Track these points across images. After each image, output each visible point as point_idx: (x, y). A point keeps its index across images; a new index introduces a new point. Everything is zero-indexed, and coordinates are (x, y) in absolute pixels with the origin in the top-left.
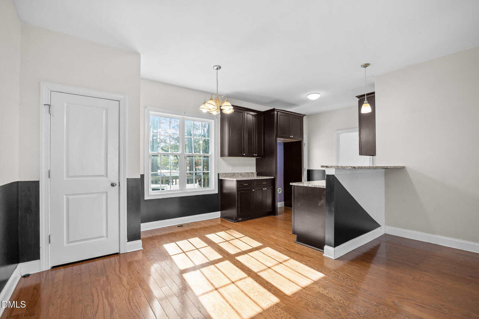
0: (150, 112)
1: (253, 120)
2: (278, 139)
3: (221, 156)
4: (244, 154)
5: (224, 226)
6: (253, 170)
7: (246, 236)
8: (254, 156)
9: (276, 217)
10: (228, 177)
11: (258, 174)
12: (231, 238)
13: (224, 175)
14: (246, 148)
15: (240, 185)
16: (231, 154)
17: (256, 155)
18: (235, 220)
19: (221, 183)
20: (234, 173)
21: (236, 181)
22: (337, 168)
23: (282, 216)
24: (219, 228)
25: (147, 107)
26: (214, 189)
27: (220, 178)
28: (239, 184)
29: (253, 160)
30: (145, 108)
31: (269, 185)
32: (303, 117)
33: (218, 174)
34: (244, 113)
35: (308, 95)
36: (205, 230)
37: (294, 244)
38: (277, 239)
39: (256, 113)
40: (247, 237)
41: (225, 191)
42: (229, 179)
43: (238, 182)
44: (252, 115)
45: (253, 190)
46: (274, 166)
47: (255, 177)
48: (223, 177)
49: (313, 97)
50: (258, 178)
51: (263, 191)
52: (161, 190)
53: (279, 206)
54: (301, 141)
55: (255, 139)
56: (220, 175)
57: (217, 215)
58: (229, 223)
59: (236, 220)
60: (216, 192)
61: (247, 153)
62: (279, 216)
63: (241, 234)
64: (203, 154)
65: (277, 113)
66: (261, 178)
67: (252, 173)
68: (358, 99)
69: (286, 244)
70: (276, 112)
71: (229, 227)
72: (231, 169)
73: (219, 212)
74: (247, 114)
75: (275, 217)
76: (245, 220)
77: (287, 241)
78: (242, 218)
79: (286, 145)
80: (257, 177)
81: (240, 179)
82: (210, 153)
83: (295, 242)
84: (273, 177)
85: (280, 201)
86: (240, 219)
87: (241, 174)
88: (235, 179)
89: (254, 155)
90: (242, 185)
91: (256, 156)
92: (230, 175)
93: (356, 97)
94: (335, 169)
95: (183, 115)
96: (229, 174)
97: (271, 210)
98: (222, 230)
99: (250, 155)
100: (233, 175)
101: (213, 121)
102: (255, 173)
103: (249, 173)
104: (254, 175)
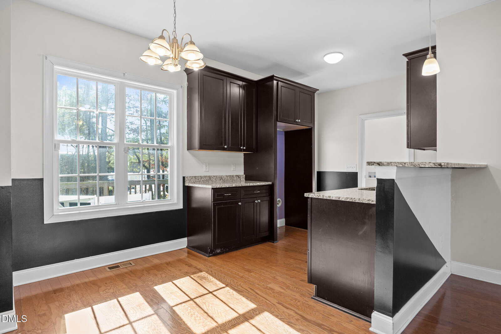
0: (55, 67)
1: (241, 95)
2: (279, 124)
3: (188, 150)
4: (226, 147)
5: (190, 266)
6: (240, 171)
7: (227, 286)
8: (240, 150)
9: (275, 244)
10: (199, 182)
11: (248, 178)
12: (201, 291)
13: (194, 180)
14: (228, 139)
15: (218, 196)
16: (203, 146)
17: (244, 148)
18: (210, 253)
19: (188, 191)
20: (209, 176)
21: (212, 189)
22: (401, 166)
23: (284, 242)
24: (180, 270)
25: (48, 58)
26: (175, 201)
27: (187, 184)
28: (216, 194)
29: (240, 156)
30: (44, 58)
31: (265, 195)
32: (314, 93)
33: (184, 178)
34: (225, 81)
35: (324, 56)
36: (156, 275)
37: (312, 303)
38: (282, 291)
39: (244, 83)
40: (228, 288)
41: (194, 205)
42: (200, 186)
43: (215, 190)
44: (239, 85)
45: (240, 204)
46: (272, 165)
47: (243, 183)
48: (192, 183)
49: (333, 59)
50: (248, 184)
51: (255, 204)
52: (79, 205)
53: (278, 226)
54: (312, 128)
55: (242, 124)
56: (186, 179)
57: (182, 243)
58: (200, 258)
59: (212, 251)
60: (180, 206)
61: (230, 145)
62: (280, 243)
63: (218, 282)
64: (157, 145)
65: (277, 83)
66: (251, 184)
67: (238, 176)
68: (406, 60)
69: (299, 303)
70: (275, 82)
71: (200, 266)
72: (204, 170)
73: (185, 239)
74: (231, 82)
75: (273, 244)
76: (227, 252)
77: (297, 296)
78: (221, 248)
79: (288, 135)
80: (246, 183)
81: (218, 186)
82: (169, 145)
83: (312, 298)
84: (270, 183)
85: (280, 218)
86: (219, 251)
87: (221, 178)
88: (210, 187)
89: (242, 148)
90: (222, 195)
91: (244, 150)
92: (202, 179)
93: (403, 55)
94: (396, 167)
95: (120, 78)
96: (201, 177)
97: (267, 234)
98: (186, 274)
99: (234, 148)
100: (208, 179)
101: (175, 92)
102: (243, 176)
103: (233, 176)
104: (242, 180)
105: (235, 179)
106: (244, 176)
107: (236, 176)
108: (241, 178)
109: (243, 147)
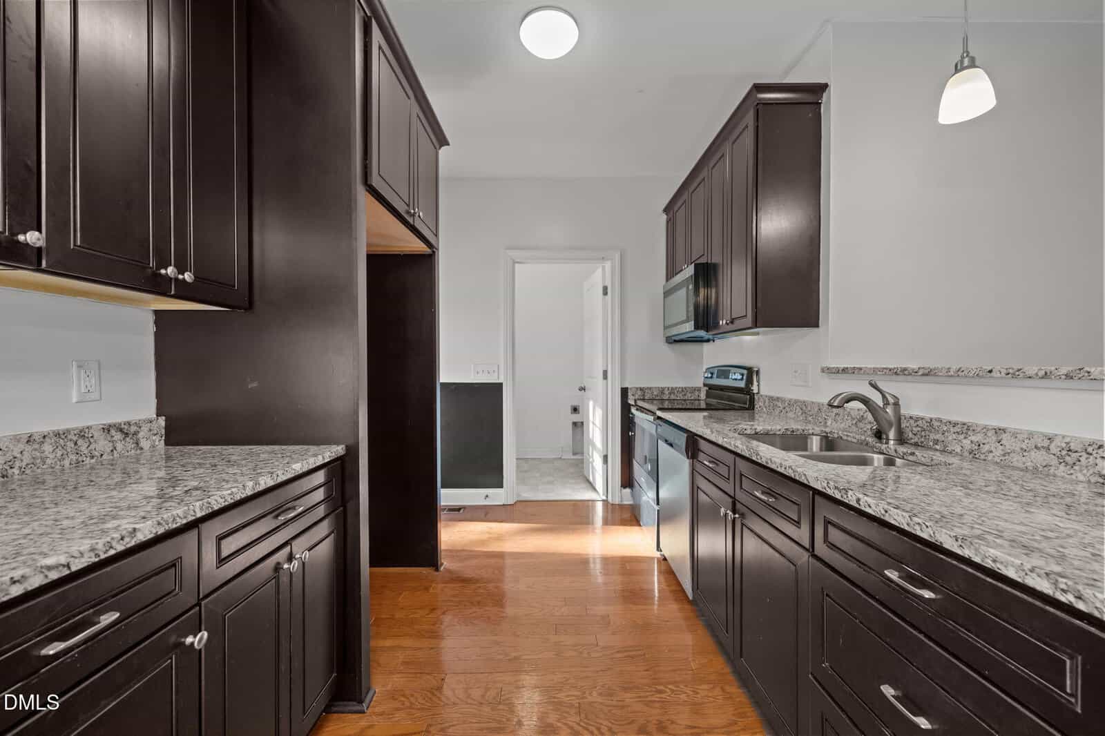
6: (134, 402)
54: (434, 254)
65: (366, 25)
67: (125, 430)
102: (154, 425)
103: (82, 434)
104: (145, 444)
105: (102, 444)
106: (162, 421)
107: (107, 429)
108: (141, 435)
109: (181, 271)
